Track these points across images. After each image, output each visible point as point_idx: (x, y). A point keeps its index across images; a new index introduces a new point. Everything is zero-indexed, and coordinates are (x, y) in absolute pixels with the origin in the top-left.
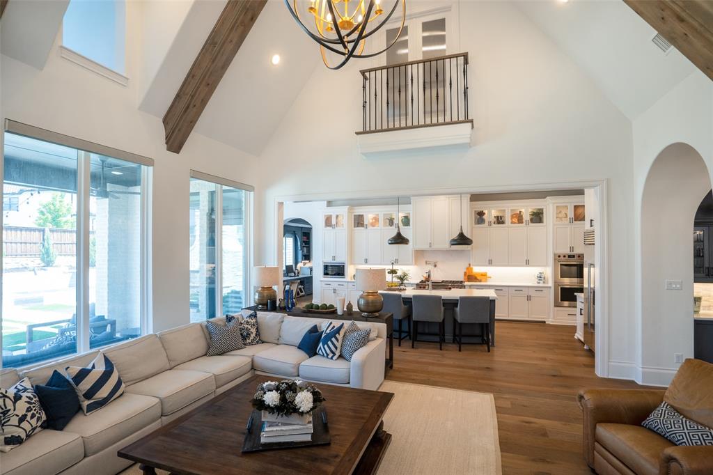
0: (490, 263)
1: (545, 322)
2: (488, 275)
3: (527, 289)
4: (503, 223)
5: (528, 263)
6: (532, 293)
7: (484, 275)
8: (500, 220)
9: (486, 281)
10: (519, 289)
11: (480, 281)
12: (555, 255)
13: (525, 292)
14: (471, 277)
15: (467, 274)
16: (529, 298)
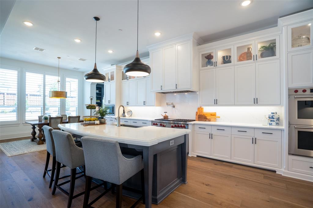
0: (216, 103)
1: (275, 172)
2: (217, 115)
3: (253, 130)
4: (229, 62)
5: (256, 102)
6: (259, 135)
7: (214, 115)
8: (226, 60)
9: (215, 121)
10: (242, 130)
11: (209, 120)
12: (289, 90)
13: (250, 134)
14: (202, 117)
15: (198, 114)
16: (254, 141)
